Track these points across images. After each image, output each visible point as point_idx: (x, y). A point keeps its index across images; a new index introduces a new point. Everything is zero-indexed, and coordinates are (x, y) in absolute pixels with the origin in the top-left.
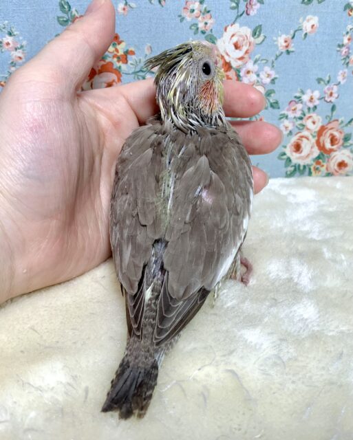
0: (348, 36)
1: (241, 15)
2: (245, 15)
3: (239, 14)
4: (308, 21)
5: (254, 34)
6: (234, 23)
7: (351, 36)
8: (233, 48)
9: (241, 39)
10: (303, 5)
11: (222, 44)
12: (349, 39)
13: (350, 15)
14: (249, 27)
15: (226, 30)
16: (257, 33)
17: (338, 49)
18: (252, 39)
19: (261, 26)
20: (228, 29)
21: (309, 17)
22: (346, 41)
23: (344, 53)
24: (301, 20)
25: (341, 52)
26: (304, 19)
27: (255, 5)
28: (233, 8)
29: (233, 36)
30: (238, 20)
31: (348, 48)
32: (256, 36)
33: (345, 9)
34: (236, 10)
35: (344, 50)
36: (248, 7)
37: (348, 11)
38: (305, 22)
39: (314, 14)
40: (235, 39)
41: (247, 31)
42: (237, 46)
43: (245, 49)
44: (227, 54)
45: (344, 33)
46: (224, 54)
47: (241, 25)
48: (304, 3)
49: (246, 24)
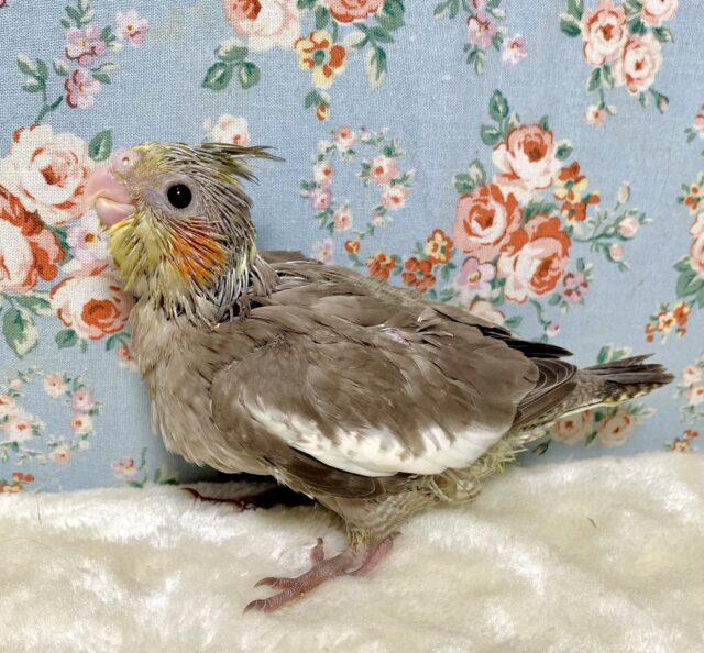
0: (324, 165)
1: (54, 106)
2: (64, 104)
3: (49, 103)
4: (224, 126)
5: (94, 150)
6: (37, 124)
7: (331, 164)
8: (42, 180)
9: (61, 160)
10: (208, 91)
11: (12, 169)
12: (327, 172)
13: (321, 118)
14: (79, 134)
15: (17, 137)
16: (102, 149)
17: (305, 193)
18: (89, 163)
19: (109, 132)
20: (24, 135)
21: (224, 118)
22: (319, 176)
23: (319, 200)
24: (206, 125)
25: (313, 200)
26: (214, 122)
27: (88, 84)
28: (31, 89)
29: (38, 151)
30: (48, 117)
31: (328, 191)
32: (100, 156)
33: (308, 105)
34: (40, 94)
35: (319, 195)
36: (71, 85)
37: (314, 108)
38: (217, 128)
39: (236, 111)
40: (44, 161)
41: (79, 146)
42: (50, 177)
43: (72, 183)
44: (28, 195)
45: (314, 157)
46: (17, 194)
47: (57, 129)
48: (210, 86)
49: (71, 128)
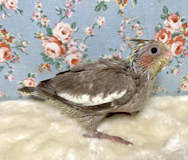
0: (123, 27)
1: (63, 18)
2: (65, 17)
3: (62, 17)
4: (100, 19)
5: (72, 27)
6: (60, 22)
7: (124, 26)
8: (61, 34)
9: (65, 29)
11: (55, 32)
12: (123, 28)
13: (122, 16)
14: (69, 23)
15: (56, 25)
16: (74, 26)
17: (118, 33)
18: (71, 29)
19: (75, 23)
20: (58, 24)
21: (100, 17)
22: (122, 29)
23: (122, 35)
24: (96, 19)
25: (120, 35)
26: (97, 19)
27: (70, 12)
28: (58, 14)
29: (61, 28)
30: (62, 20)
31: (124, 33)
32: (73, 28)
33: (119, 13)
34: (60, 16)
35: (122, 34)
36: (67, 13)
37: (120, 14)
38: (98, 20)
39: (102, 16)
40: (62, 30)
41: (68, 26)
42: (63, 33)
43: (68, 34)
44: (59, 37)
45: (120, 25)
46: (57, 37)
47: (64, 22)
48: (96, 11)
49: (67, 22)
